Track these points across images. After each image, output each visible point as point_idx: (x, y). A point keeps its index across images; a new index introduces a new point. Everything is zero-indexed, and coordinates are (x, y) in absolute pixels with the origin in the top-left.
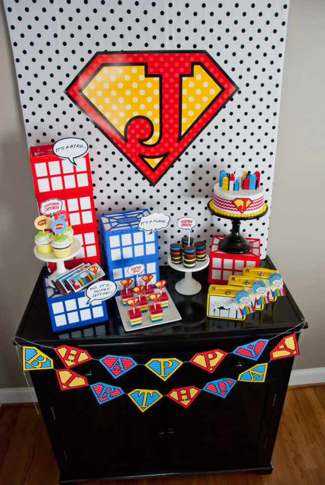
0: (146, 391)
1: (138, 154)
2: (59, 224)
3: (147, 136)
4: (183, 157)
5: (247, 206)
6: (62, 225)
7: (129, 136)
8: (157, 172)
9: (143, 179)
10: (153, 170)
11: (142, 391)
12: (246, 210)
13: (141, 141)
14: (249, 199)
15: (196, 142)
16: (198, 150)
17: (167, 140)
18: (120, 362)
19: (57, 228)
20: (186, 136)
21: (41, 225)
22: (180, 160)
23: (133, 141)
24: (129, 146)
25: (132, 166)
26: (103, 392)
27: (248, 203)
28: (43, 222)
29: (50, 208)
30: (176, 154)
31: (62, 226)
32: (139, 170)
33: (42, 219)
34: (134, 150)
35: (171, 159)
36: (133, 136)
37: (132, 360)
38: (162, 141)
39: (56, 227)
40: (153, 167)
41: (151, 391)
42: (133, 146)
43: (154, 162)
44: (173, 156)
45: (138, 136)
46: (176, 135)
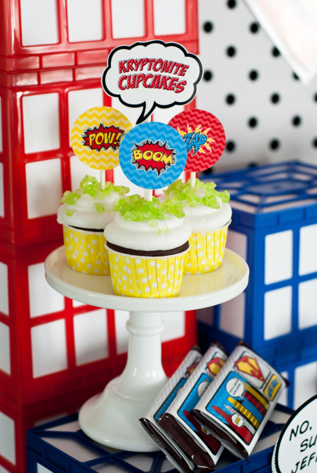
2: (155, 148)
6: (169, 153)
19: (141, 163)
21: (94, 147)
28: (107, 138)
29: (144, 78)
31: (165, 159)
33: (107, 124)
39: (139, 155)
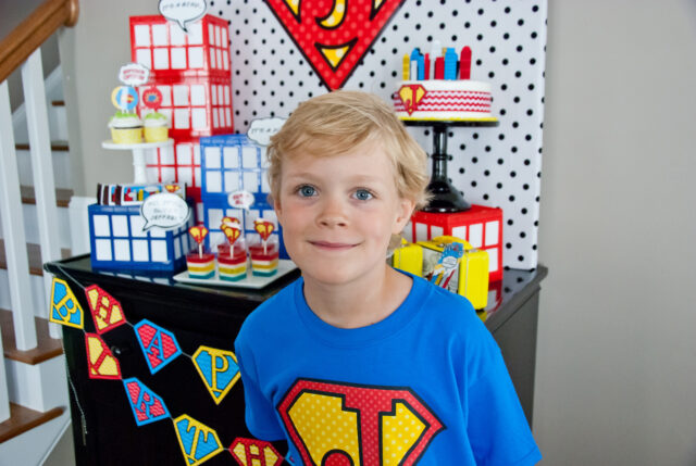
0: (200, 426)
1: (313, 43)
3: (327, 11)
4: (378, 46)
5: (418, 100)
7: (303, 13)
8: (340, 74)
9: (320, 85)
10: (334, 70)
11: (193, 422)
12: (417, 110)
13: (318, 20)
14: (421, 86)
15: (398, 19)
16: (401, 34)
17: (354, 18)
18: (160, 339)
20: (383, 9)
22: (373, 52)
23: (309, 21)
24: (302, 29)
25: (305, 63)
26: (140, 401)
27: (420, 93)
30: (367, 41)
32: (315, 69)
34: (308, 36)
35: (360, 49)
36: (309, 13)
37: (175, 340)
38: (348, 19)
40: (334, 63)
41: (206, 429)
42: (308, 29)
43: (335, 56)
44: (363, 44)
45: (315, 13)
46: (368, 8)
